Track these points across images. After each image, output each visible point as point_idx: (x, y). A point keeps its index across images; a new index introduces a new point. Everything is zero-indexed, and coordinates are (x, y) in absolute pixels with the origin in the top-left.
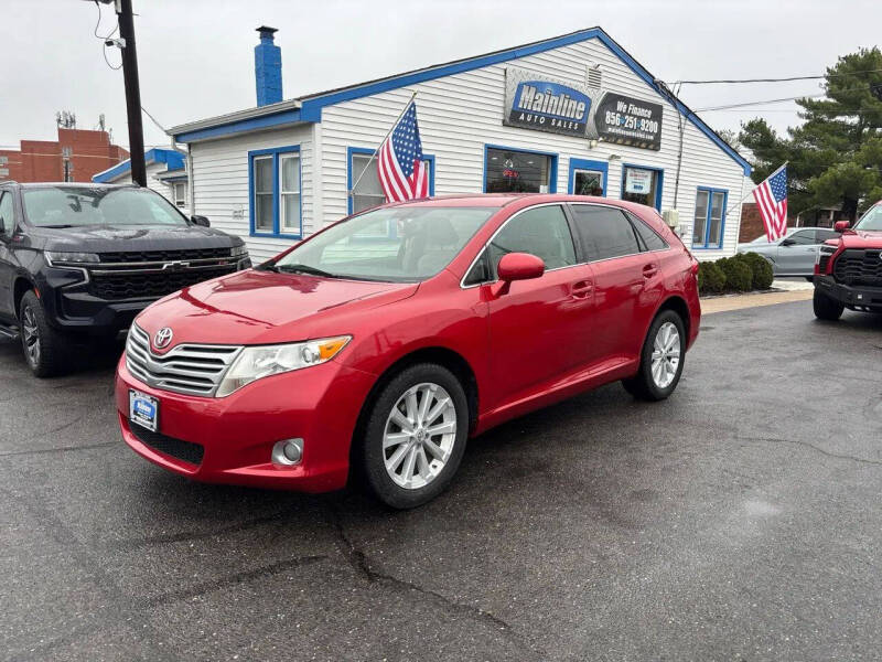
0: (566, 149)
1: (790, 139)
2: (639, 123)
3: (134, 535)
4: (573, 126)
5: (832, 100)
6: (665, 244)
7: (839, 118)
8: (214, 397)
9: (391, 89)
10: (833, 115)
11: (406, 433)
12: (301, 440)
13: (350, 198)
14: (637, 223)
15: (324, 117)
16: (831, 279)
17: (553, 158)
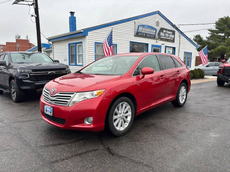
0: (151, 42)
1: (207, 40)
2: (169, 35)
3: (47, 144)
4: (152, 36)
5: (217, 30)
6: (182, 65)
7: (219, 34)
8: (68, 106)
9: (106, 27)
10: (217, 33)
11: (119, 116)
12: (92, 118)
13: (95, 55)
14: (174, 60)
15: (89, 34)
16: (222, 75)
17: (147, 45)
